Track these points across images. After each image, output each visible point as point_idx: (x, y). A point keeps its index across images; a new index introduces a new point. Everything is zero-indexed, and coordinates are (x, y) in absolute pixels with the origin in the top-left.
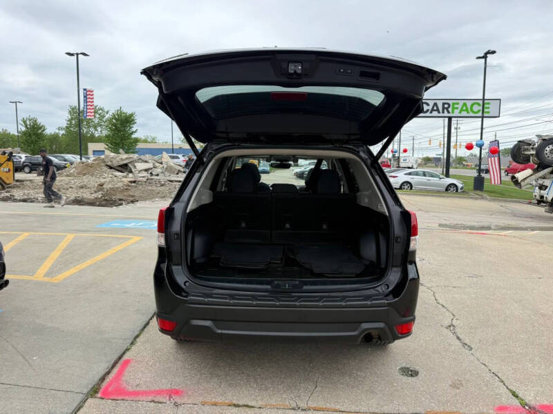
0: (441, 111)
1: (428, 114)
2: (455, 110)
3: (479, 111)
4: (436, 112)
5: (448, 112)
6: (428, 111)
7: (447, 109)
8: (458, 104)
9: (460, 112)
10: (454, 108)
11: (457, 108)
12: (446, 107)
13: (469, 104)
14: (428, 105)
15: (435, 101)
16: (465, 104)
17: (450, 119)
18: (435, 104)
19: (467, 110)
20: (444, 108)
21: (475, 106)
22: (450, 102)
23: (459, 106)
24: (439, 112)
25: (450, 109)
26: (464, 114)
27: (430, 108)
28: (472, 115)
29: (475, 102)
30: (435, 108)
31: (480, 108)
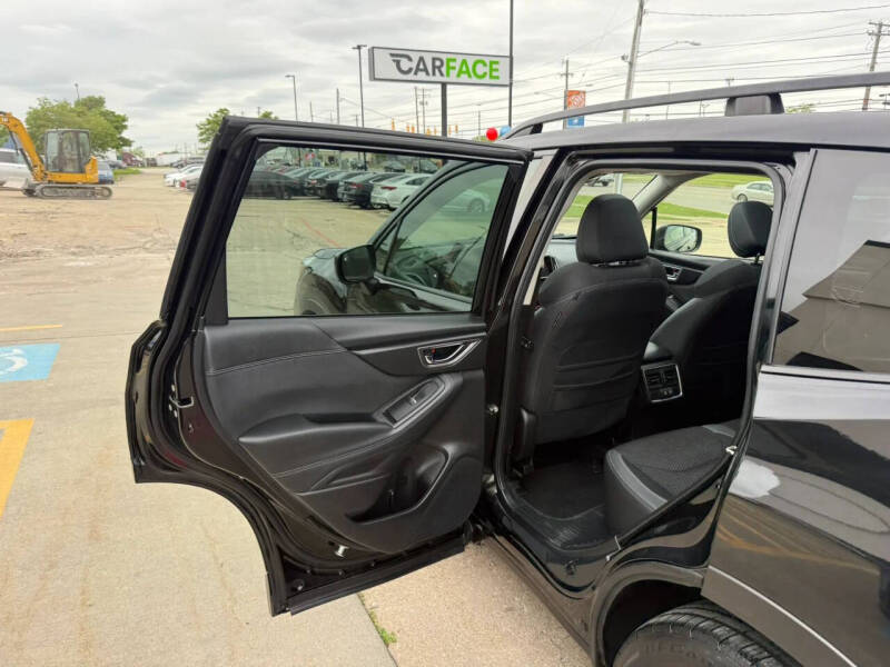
0: (430, 71)
1: (411, 76)
2: (451, 71)
4: (424, 73)
5: (442, 74)
6: (410, 70)
7: (439, 68)
8: (454, 60)
9: (458, 76)
10: (449, 68)
14: (410, 59)
15: (420, 54)
16: (464, 62)
17: (444, 85)
18: (421, 59)
19: (467, 72)
20: (434, 67)
21: (479, 66)
22: (444, 57)
23: (457, 65)
24: (428, 74)
25: (444, 69)
26: (464, 78)
27: (414, 65)
28: (475, 80)
29: (480, 59)
30: (421, 66)
31: (487, 69)
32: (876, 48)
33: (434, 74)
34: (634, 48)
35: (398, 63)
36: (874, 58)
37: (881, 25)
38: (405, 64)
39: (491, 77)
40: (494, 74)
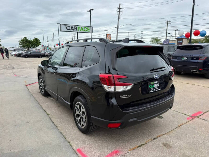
1: (70, 31)
2: (79, 30)
3: (87, 30)
5: (77, 30)
6: (70, 29)
7: (76, 29)
8: (79, 27)
9: (81, 31)
10: (78, 29)
11: (79, 29)
12: (76, 28)
13: (83, 27)
14: (69, 27)
15: (72, 26)
16: (82, 28)
18: (72, 27)
19: (83, 30)
20: (75, 29)
21: (85, 29)
22: (77, 27)
23: (80, 28)
24: (74, 30)
25: (77, 29)
26: (82, 31)
27: (70, 28)
28: (84, 32)
29: (85, 27)
30: (72, 28)
31: (87, 29)
32: (167, 26)
33: (75, 30)
34: (118, 25)
35: (67, 28)
36: (167, 28)
37: (168, 21)
38: (68, 28)
39: (88, 31)
40: (89, 30)
